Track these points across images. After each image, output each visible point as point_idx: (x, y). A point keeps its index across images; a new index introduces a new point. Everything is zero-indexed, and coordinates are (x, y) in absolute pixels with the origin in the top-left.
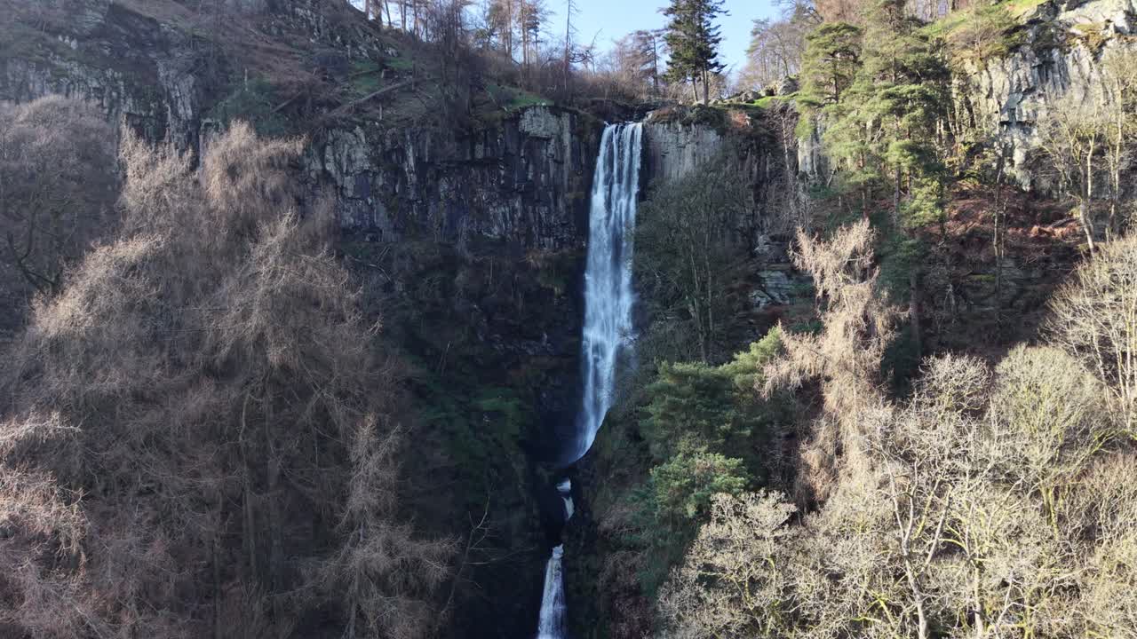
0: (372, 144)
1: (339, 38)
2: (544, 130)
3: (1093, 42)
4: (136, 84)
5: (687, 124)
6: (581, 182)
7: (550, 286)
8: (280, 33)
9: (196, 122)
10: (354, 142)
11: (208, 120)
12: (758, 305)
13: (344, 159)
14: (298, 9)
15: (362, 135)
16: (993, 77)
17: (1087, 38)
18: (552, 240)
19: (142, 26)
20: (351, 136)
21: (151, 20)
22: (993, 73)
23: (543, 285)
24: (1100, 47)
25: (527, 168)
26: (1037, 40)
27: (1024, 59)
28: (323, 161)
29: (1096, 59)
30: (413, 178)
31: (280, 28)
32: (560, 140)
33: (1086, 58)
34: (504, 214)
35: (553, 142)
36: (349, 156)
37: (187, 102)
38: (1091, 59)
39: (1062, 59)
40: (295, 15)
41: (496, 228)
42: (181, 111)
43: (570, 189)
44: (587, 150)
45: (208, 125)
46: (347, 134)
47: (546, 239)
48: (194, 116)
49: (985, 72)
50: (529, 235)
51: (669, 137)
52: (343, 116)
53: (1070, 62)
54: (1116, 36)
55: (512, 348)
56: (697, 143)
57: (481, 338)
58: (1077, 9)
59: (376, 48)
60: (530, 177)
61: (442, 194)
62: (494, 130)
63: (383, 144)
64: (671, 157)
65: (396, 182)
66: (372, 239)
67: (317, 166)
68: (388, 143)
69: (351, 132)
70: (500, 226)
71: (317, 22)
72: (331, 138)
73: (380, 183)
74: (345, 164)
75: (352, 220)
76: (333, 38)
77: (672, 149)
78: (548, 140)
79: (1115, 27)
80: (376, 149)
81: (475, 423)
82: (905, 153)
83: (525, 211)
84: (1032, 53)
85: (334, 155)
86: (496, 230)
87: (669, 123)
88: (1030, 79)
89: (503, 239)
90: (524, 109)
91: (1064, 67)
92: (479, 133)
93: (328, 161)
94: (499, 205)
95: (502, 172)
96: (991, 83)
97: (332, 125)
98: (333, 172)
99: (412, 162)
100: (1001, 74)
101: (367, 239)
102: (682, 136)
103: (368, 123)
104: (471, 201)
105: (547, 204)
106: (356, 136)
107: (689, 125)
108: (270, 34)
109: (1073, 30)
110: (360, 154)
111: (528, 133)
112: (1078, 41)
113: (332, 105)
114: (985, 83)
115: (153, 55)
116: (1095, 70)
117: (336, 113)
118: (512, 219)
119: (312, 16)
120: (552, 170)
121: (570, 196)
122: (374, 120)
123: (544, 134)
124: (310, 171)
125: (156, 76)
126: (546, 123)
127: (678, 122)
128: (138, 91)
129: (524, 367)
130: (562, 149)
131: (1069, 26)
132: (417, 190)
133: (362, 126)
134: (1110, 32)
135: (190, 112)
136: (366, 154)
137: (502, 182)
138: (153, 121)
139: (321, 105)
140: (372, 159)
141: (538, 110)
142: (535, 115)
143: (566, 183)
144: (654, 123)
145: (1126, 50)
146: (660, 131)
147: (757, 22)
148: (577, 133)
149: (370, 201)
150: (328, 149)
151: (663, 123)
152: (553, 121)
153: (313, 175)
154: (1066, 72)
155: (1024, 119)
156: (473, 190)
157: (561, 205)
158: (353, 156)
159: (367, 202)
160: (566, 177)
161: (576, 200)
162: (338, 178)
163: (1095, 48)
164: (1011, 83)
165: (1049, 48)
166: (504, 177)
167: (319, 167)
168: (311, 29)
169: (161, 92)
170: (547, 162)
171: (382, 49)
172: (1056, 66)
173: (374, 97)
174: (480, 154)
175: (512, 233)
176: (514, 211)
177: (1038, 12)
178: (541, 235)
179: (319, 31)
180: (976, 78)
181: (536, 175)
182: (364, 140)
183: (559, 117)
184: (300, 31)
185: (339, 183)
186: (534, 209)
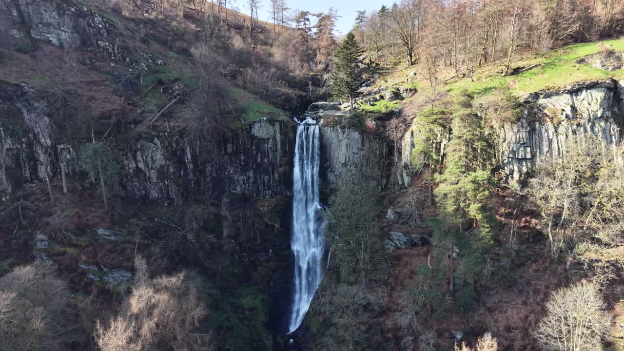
0: (165, 148)
1: (128, 59)
2: (266, 134)
3: (555, 121)
4: (11, 127)
5: (343, 128)
6: (287, 160)
7: (272, 223)
8: (92, 63)
9: (54, 147)
10: (155, 149)
11: (62, 146)
12: (389, 249)
13: (149, 160)
14: (99, 42)
15: (159, 143)
16: (507, 132)
17: (552, 118)
18: (270, 192)
19: (10, 88)
20: (152, 145)
21: (16, 85)
22: (506, 130)
23: (269, 223)
24: (558, 125)
25: (257, 156)
26: (528, 115)
27: (522, 126)
28: (136, 162)
29: (556, 131)
30: (190, 166)
31: (90, 59)
32: (274, 139)
33: (551, 130)
34: (244, 180)
35: (271, 140)
36: (152, 157)
37: (46, 135)
38: (554, 130)
39: (540, 128)
40: (98, 46)
41: (239, 187)
42: (43, 140)
43: (281, 166)
44: (289, 143)
45: (62, 149)
46: (149, 144)
47: (267, 192)
48: (52, 143)
49: (502, 129)
50: (258, 191)
51: (334, 135)
52: (146, 131)
53: (543, 131)
54: (566, 120)
55: (253, 259)
56: (349, 139)
57: (236, 257)
58: (548, 99)
59: (150, 61)
60: (258, 161)
61: (208, 173)
62: (237, 136)
63: (172, 147)
64: (334, 146)
65: (180, 170)
66: (169, 204)
67: (133, 165)
68: (174, 145)
69: (152, 142)
70: (241, 186)
71: (113, 49)
72: (139, 146)
73: (172, 171)
74: (150, 163)
75: (156, 195)
76: (124, 59)
77: (335, 141)
78: (268, 140)
79: (566, 114)
80: (167, 151)
81: (241, 316)
82: (479, 212)
83: (255, 178)
84: (527, 124)
85: (142, 156)
86: (239, 188)
87: (333, 127)
88: (525, 139)
89: (243, 194)
90: (254, 123)
91: (540, 132)
92: (229, 138)
93: (139, 161)
94: (241, 175)
95: (242, 158)
96: (505, 135)
97: (139, 137)
98: (143, 168)
99: (190, 157)
100: (511, 132)
101: (166, 204)
102: (341, 135)
103: (161, 134)
104: (225, 175)
105: (268, 174)
106: (155, 144)
107: (344, 128)
108: (85, 64)
109: (546, 111)
110: (159, 156)
111: (257, 137)
112: (548, 120)
113: (137, 122)
114: (502, 135)
115: (19, 105)
116: (555, 136)
117: (140, 128)
118: (248, 183)
119: (109, 46)
120: (271, 155)
121: (281, 170)
122: (165, 132)
123: (266, 137)
124: (129, 169)
125: (23, 119)
126: (267, 130)
127: (338, 127)
128: (13, 131)
129: (260, 268)
130: (276, 144)
131: (544, 108)
132: (194, 174)
133: (158, 137)
134: (563, 117)
135: (49, 142)
136: (162, 155)
137: (242, 163)
138: (25, 150)
139: (130, 123)
140: (166, 159)
141: (262, 123)
142: (261, 127)
143: (278, 163)
144: (325, 126)
145: (570, 128)
146: (329, 131)
147: (360, 12)
148: (284, 133)
149: (166, 183)
150: (139, 153)
151: (330, 127)
152: (271, 128)
153: (131, 171)
154: (541, 135)
155: (520, 157)
156: (225, 167)
157: (276, 176)
158: (154, 158)
159: (165, 183)
160: (278, 159)
161: (285, 172)
162: (147, 172)
163: (556, 125)
164: (516, 138)
165: (534, 121)
166: (244, 161)
167: (134, 165)
168: (110, 56)
169: (27, 129)
170: (268, 152)
171: (154, 61)
172: (537, 131)
173: (162, 115)
174: (230, 150)
175: (248, 191)
176: (249, 178)
177: (529, 97)
178: (264, 189)
179: (115, 56)
180: (498, 131)
181: (262, 160)
182: (160, 146)
183: (274, 125)
184: (103, 59)
185: (148, 175)
186: (260, 178)
